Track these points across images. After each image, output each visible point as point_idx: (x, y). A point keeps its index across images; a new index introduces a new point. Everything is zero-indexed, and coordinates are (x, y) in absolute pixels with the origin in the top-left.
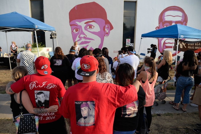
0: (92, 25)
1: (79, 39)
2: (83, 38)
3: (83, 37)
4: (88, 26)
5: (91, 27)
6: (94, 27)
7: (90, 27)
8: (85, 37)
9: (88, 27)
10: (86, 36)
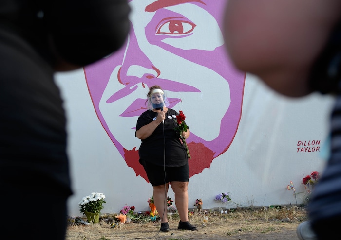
0: (181, 17)
1: (123, 86)
2: (140, 85)
3: (140, 76)
4: (164, 20)
5: (177, 25)
6: (194, 26)
7: (172, 29)
8: (150, 77)
9: (165, 28)
10: (155, 73)
